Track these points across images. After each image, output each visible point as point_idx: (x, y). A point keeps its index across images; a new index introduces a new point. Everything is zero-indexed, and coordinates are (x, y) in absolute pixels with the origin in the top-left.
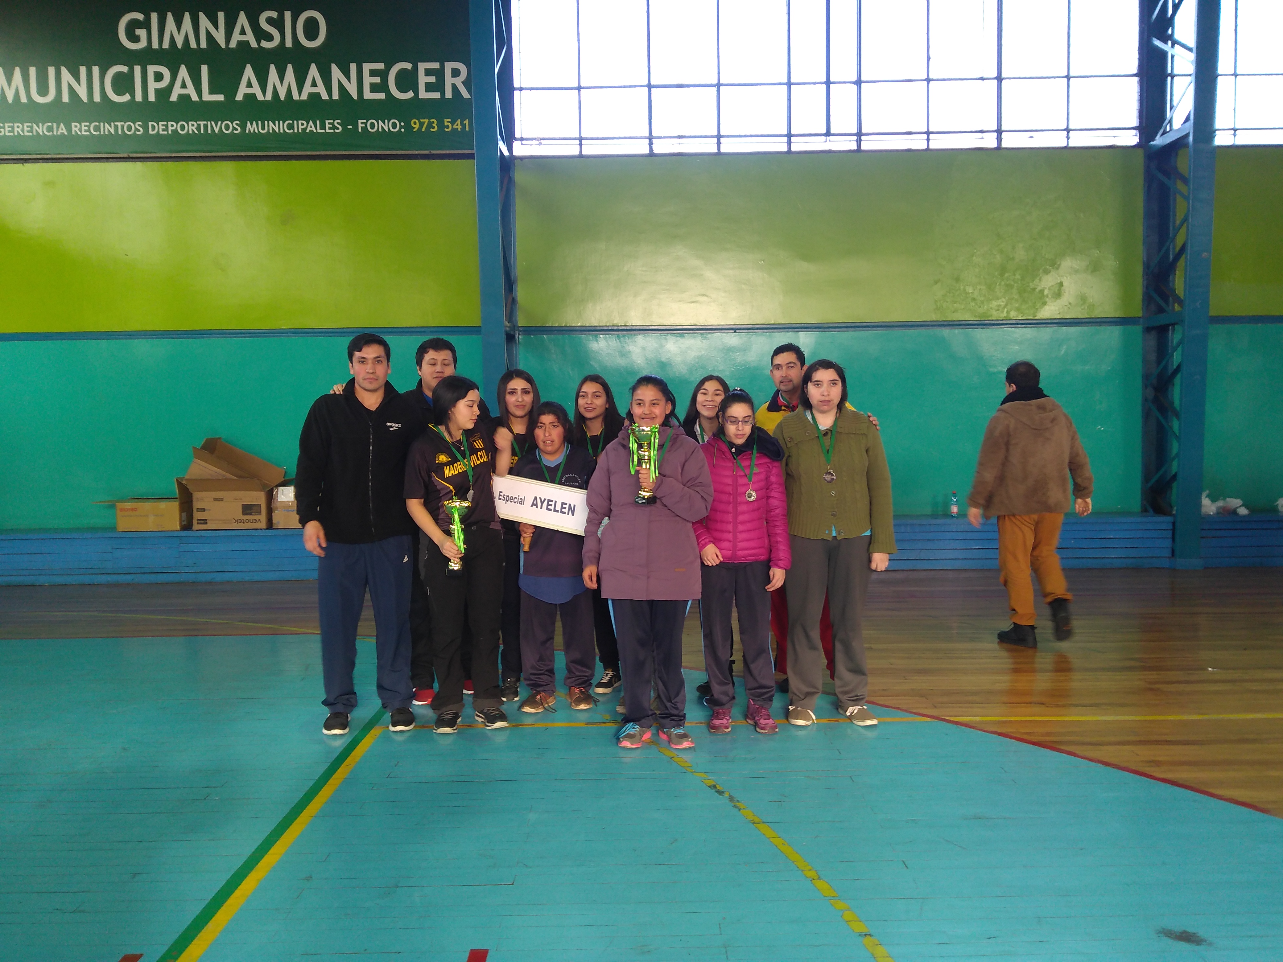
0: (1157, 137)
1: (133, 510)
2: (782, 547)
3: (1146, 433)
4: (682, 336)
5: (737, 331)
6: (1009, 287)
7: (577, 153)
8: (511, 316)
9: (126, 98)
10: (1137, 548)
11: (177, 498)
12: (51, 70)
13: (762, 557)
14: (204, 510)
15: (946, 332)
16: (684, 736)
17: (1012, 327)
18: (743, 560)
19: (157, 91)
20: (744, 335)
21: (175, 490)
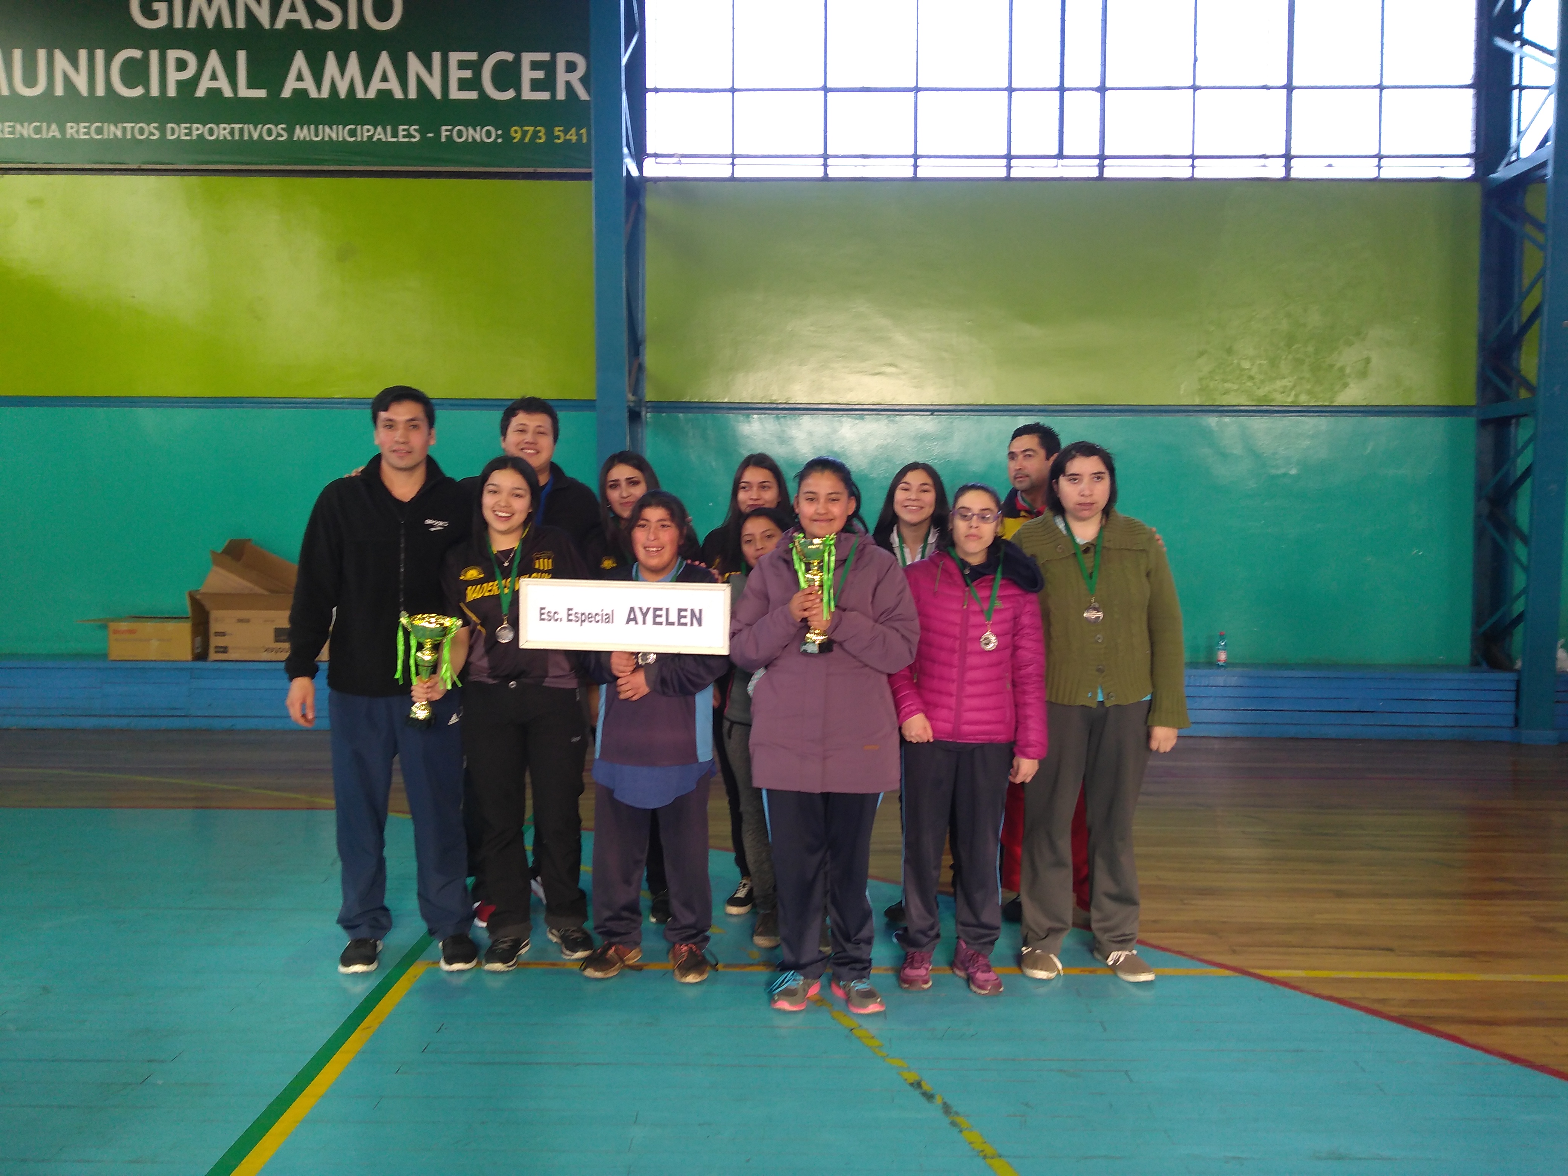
0: (1501, 168)
1: (131, 632)
2: (1032, 724)
3: (1478, 561)
4: (862, 418)
5: (936, 413)
6: (1299, 362)
7: (728, 174)
8: (636, 387)
9: (139, 91)
10: (1467, 714)
11: (188, 618)
12: (42, 54)
13: (1000, 737)
14: (223, 634)
15: (1212, 421)
16: (869, 995)
17: (1302, 416)
18: (970, 739)
19: (180, 84)
20: (944, 418)
21: (186, 607)
